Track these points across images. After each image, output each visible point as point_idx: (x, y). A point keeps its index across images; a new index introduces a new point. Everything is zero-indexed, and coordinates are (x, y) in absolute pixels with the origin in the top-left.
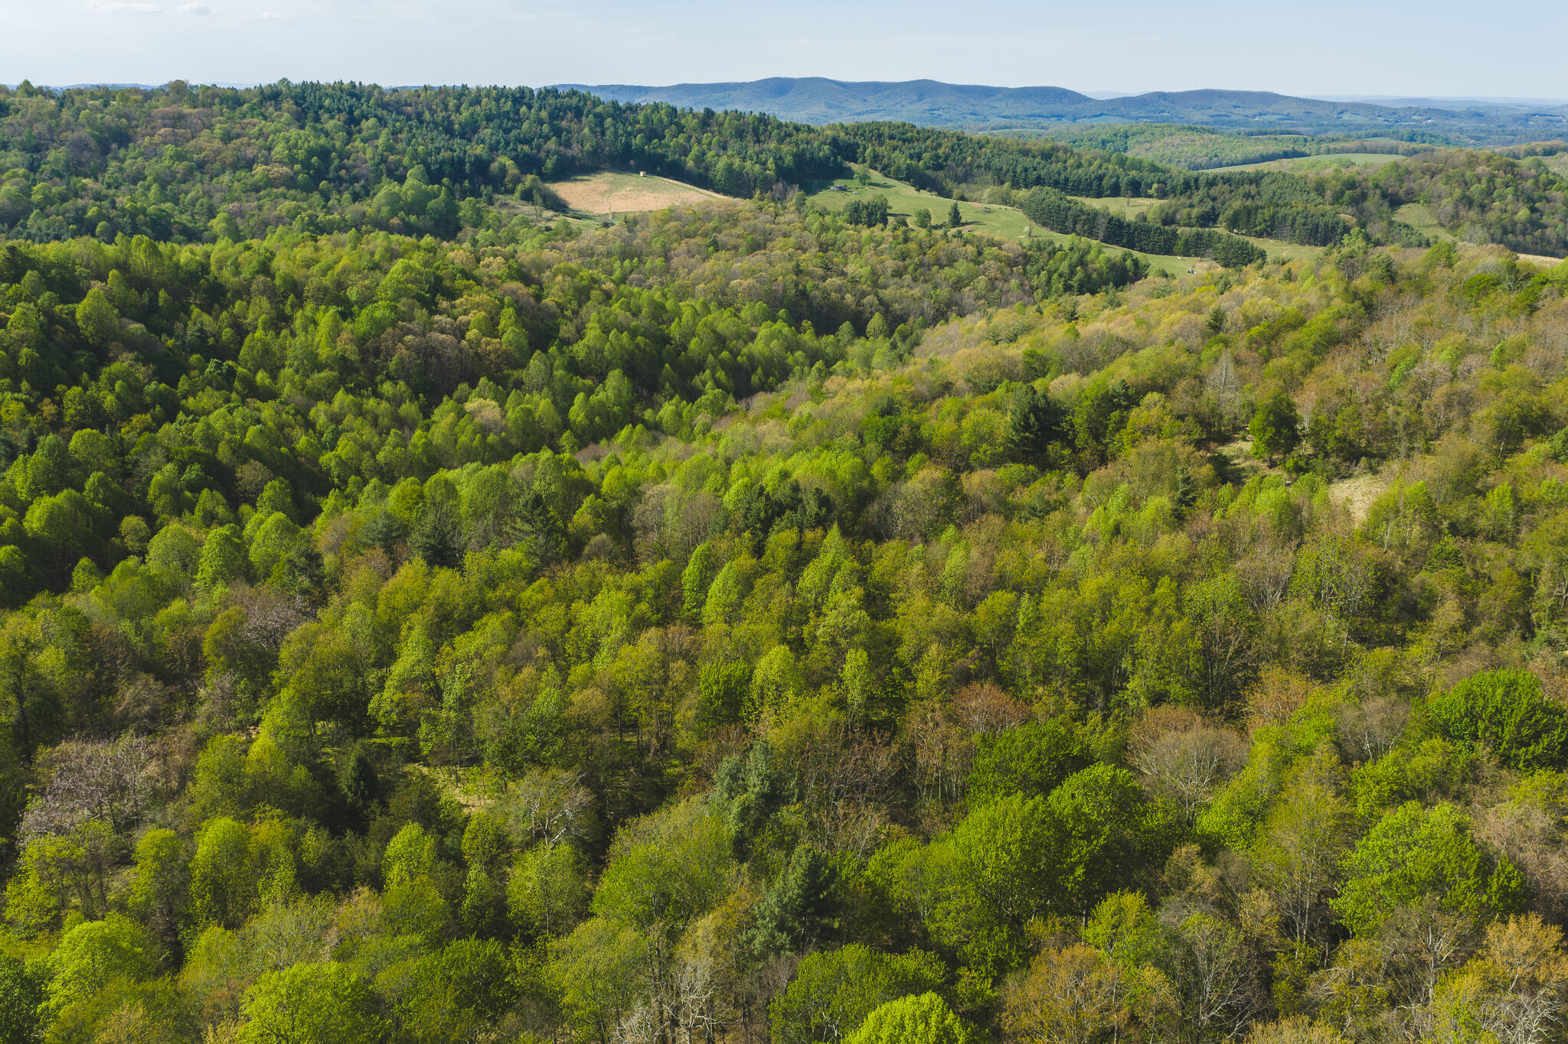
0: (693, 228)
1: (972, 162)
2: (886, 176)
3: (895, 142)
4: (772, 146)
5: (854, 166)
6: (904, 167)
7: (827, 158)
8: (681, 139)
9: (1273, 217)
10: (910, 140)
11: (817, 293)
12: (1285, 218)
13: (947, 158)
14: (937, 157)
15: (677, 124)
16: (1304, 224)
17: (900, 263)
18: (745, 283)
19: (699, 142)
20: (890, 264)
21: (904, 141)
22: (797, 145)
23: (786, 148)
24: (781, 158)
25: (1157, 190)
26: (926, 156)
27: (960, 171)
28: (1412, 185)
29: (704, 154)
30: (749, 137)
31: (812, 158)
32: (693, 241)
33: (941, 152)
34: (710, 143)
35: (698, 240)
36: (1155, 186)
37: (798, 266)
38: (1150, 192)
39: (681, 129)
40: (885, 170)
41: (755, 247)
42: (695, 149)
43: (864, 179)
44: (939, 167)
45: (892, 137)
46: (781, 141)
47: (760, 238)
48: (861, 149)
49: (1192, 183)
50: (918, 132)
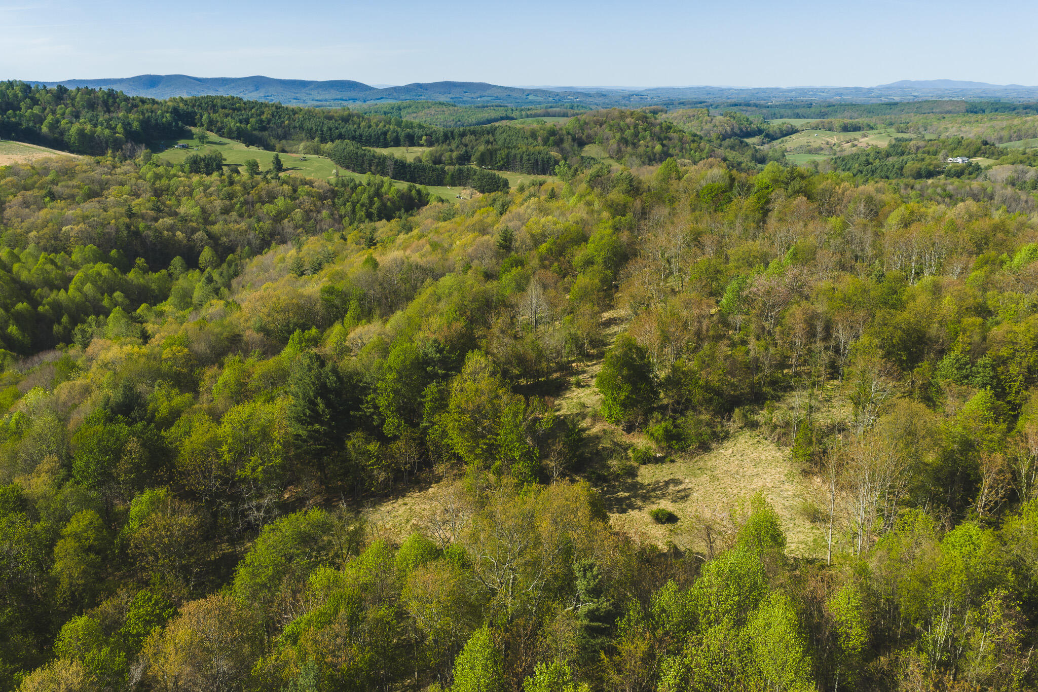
0: (29, 181)
1: (289, 125)
2: (221, 136)
3: (227, 111)
4: (120, 115)
5: (193, 129)
6: (234, 129)
7: (170, 124)
8: (36, 110)
9: (508, 155)
10: (239, 109)
11: (149, 233)
12: (515, 156)
13: (269, 122)
14: (261, 121)
15: (32, 99)
16: (529, 160)
17: (227, 202)
18: (76, 228)
19: (53, 112)
20: (218, 204)
21: (234, 110)
22: (143, 113)
23: (132, 116)
24: (129, 124)
25: (426, 141)
26: (252, 120)
27: (280, 131)
28: (590, 132)
29: (58, 121)
30: (100, 108)
31: (157, 124)
32: (28, 193)
33: (264, 117)
34: (63, 114)
35: (36, 192)
36: (424, 138)
37: (130, 209)
38: (422, 142)
39: (35, 102)
40: (220, 132)
41: (91, 195)
42: (50, 118)
43: (203, 139)
44: (263, 129)
45: (224, 107)
46: (129, 111)
47: (97, 187)
48: (198, 116)
49: (449, 135)
50: (245, 103)
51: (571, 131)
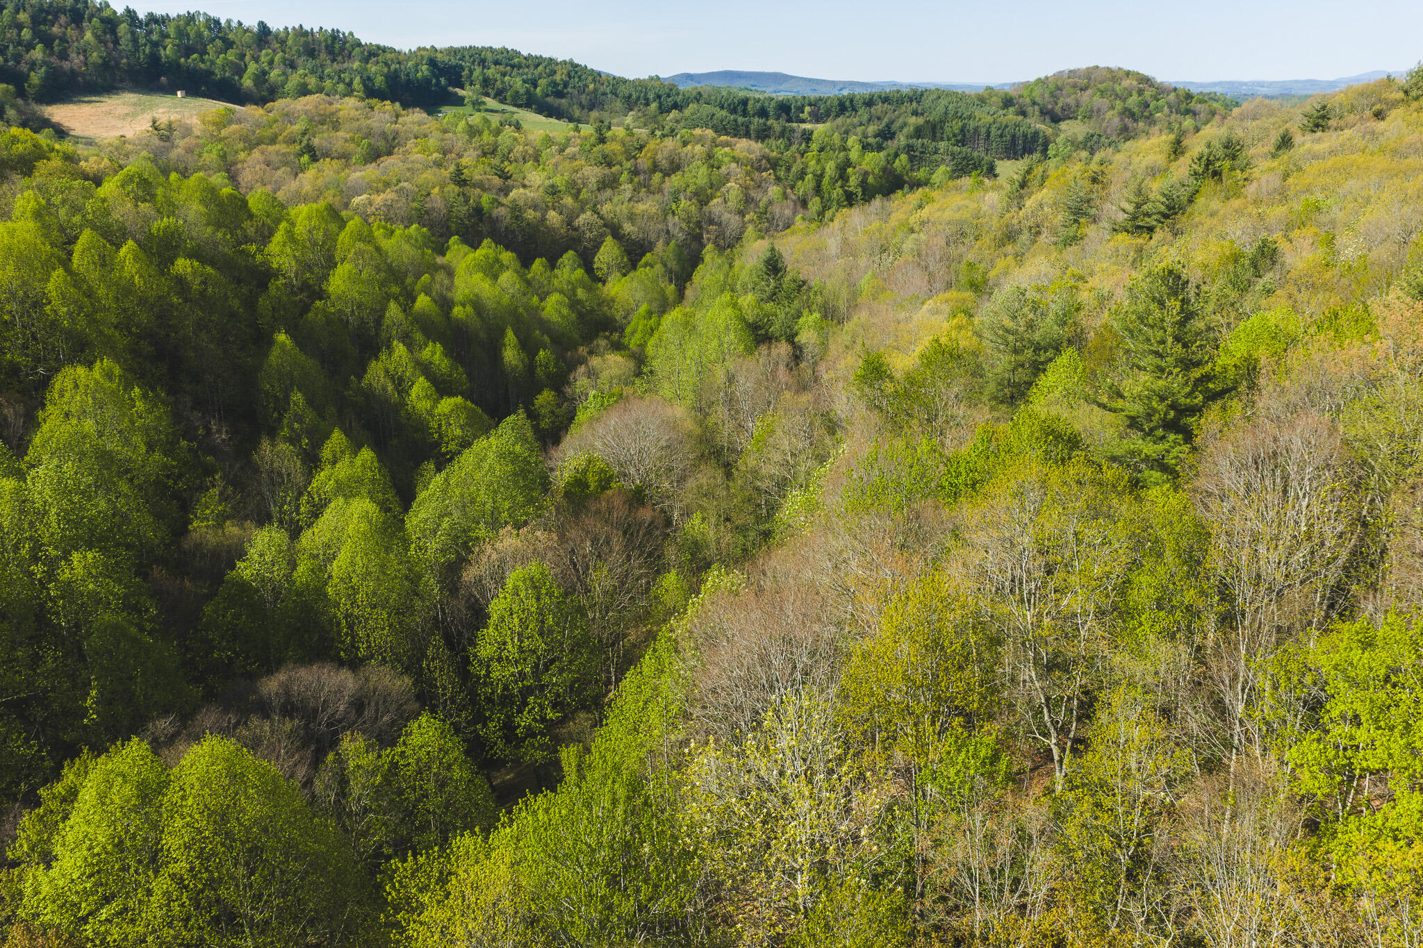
1: (596, 90)
2: (501, 102)
3: (501, 68)
4: (356, 65)
5: (460, 92)
6: (522, 91)
7: (428, 81)
8: (231, 55)
9: (962, 130)
10: (519, 66)
12: (976, 130)
13: (566, 85)
14: (555, 84)
15: (224, 40)
16: (1001, 136)
18: (379, 199)
19: (256, 59)
21: (513, 66)
22: (386, 64)
23: (373, 68)
24: (369, 78)
25: (810, 114)
26: (543, 82)
27: (584, 99)
28: (1068, 100)
29: (264, 73)
30: (323, 56)
31: (409, 81)
33: (558, 78)
34: (271, 62)
36: (807, 109)
38: (804, 116)
39: (228, 44)
40: (500, 95)
41: (374, 156)
42: (252, 67)
43: (477, 105)
44: (560, 95)
45: (497, 63)
46: (366, 60)
47: (381, 144)
48: (466, 72)
49: (848, 104)
50: (525, 58)
51: (1038, 99)
